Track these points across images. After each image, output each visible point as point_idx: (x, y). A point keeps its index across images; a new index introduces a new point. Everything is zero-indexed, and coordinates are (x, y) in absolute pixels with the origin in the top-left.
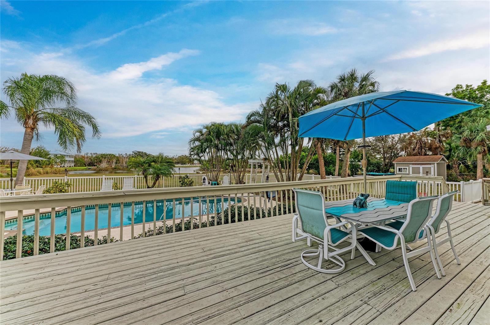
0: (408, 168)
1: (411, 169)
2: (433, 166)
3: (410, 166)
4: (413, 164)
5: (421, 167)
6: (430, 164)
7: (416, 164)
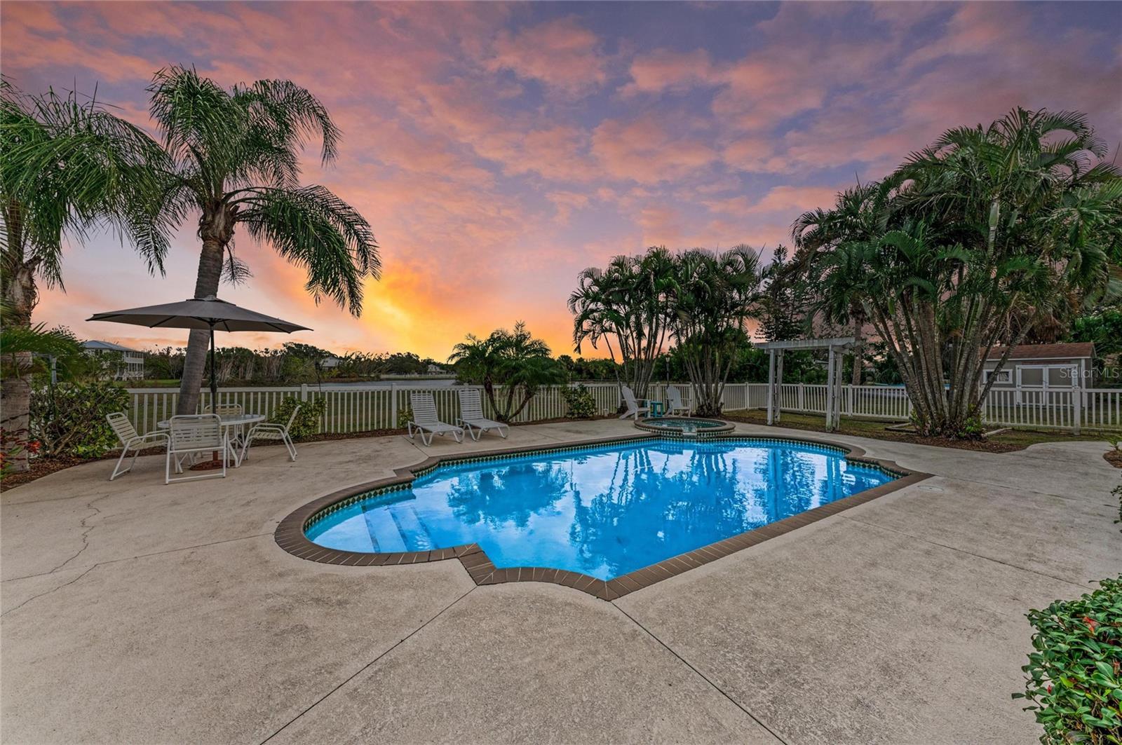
0: (1011, 371)
1: (1019, 373)
2: (1077, 365)
3: (1017, 366)
4: (1024, 362)
5: (1046, 369)
6: (1069, 362)
7: (1032, 362)
